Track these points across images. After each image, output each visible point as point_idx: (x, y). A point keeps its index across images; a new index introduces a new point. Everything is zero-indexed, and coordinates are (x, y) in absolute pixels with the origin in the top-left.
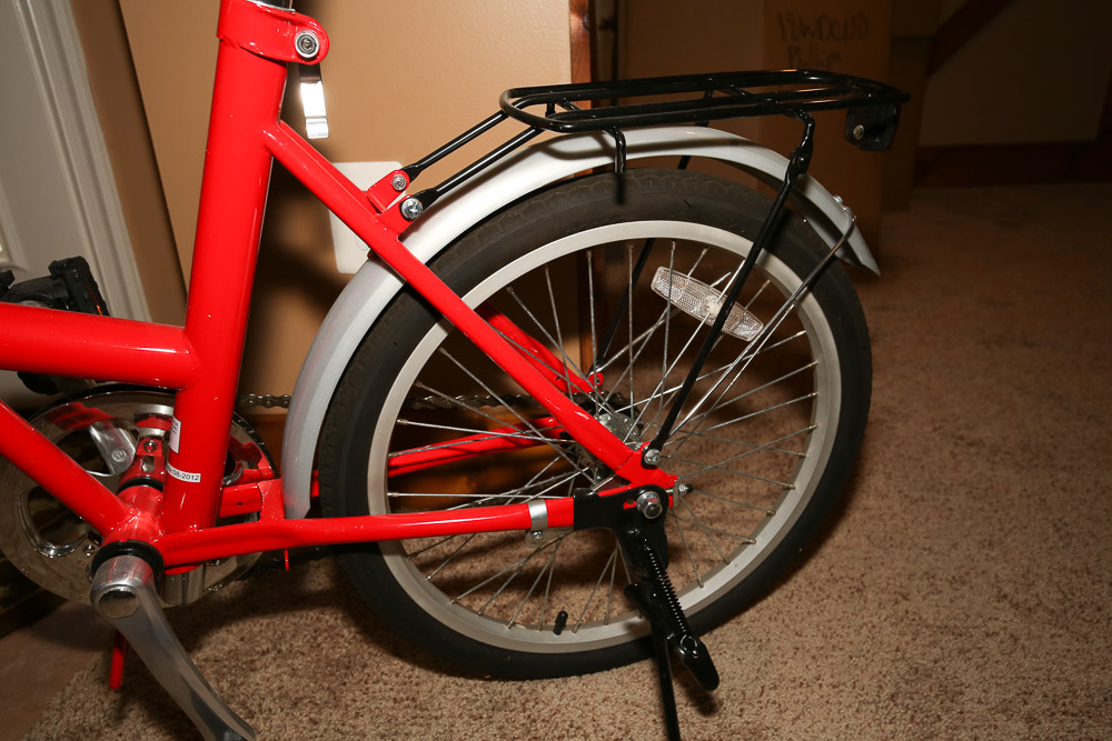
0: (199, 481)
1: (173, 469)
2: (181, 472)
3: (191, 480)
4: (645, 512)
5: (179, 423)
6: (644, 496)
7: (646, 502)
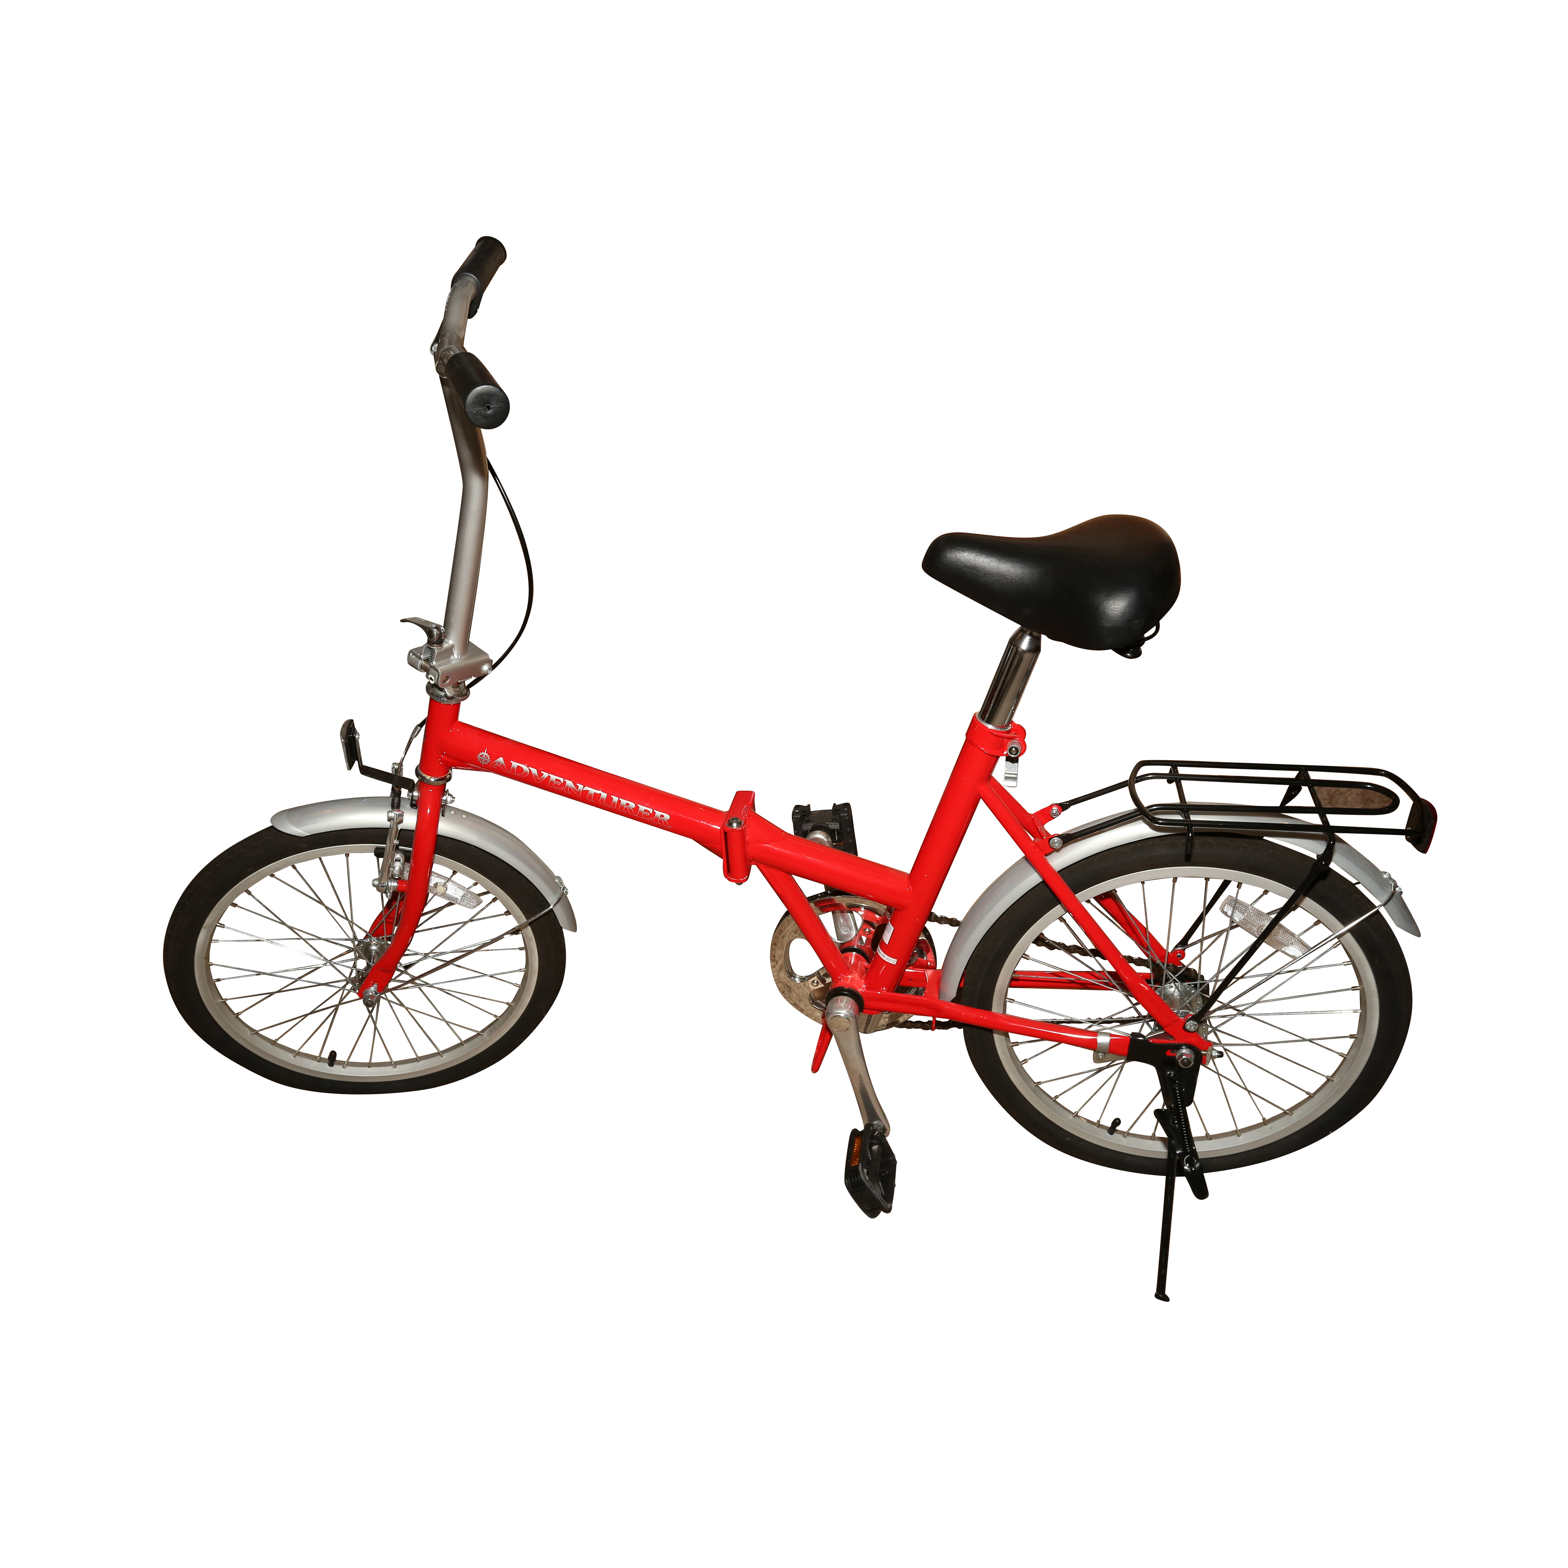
0: (895, 964)
1: (881, 951)
2: (886, 956)
3: (890, 962)
4: (1179, 1061)
5: (893, 928)
6: (1184, 1051)
7: (1182, 1054)
